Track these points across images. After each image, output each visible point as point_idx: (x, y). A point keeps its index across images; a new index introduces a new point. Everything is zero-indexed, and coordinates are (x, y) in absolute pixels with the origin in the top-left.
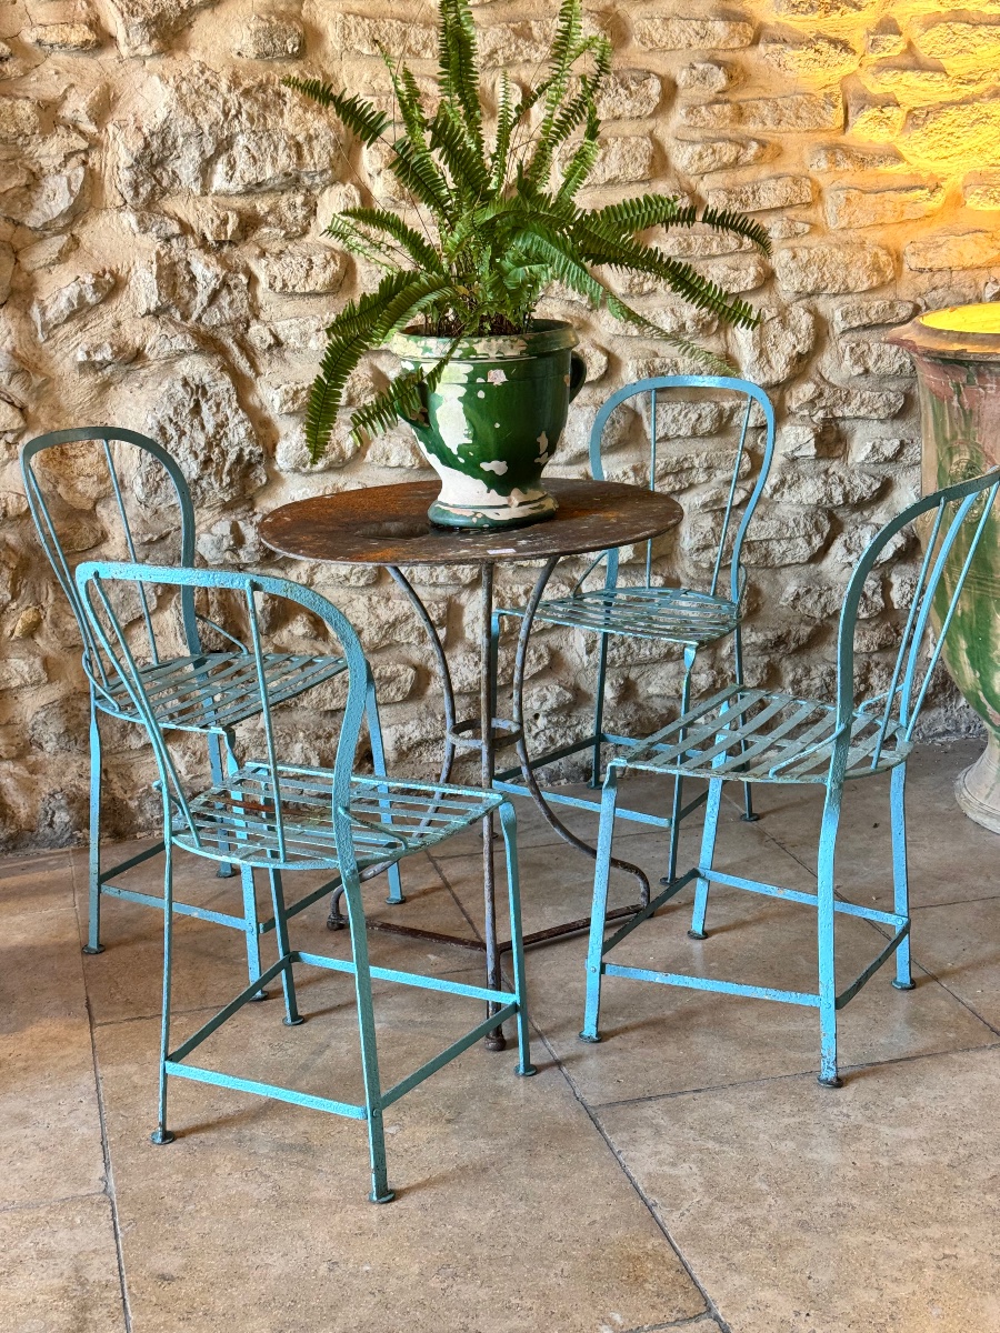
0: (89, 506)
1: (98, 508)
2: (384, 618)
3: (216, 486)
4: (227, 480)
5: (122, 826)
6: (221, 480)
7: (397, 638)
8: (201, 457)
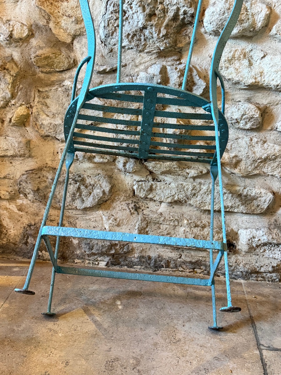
0: (69, 40)
1: (75, 42)
2: (258, 155)
3: (155, 35)
4: (164, 32)
5: (68, 253)
6: (160, 32)
7: (265, 170)
8: (147, 11)
